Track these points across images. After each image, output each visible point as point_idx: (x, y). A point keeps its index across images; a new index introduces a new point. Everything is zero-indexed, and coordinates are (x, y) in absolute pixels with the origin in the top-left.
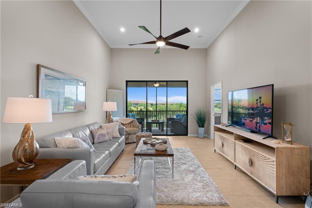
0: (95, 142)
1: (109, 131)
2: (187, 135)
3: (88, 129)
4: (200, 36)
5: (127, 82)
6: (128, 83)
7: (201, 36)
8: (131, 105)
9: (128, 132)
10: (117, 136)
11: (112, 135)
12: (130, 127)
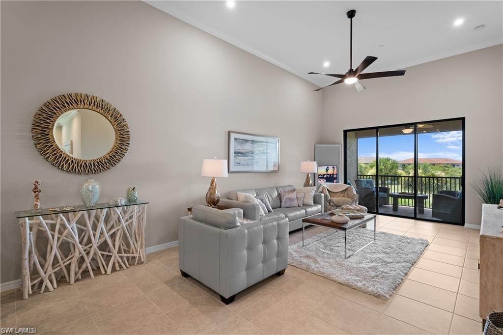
0: (282, 206)
1: (300, 195)
2: (462, 223)
3: (276, 191)
4: (478, 27)
5: (345, 132)
6: (348, 133)
7: (483, 26)
8: (397, 167)
9: (335, 203)
10: (309, 203)
11: (303, 201)
12: (344, 196)
